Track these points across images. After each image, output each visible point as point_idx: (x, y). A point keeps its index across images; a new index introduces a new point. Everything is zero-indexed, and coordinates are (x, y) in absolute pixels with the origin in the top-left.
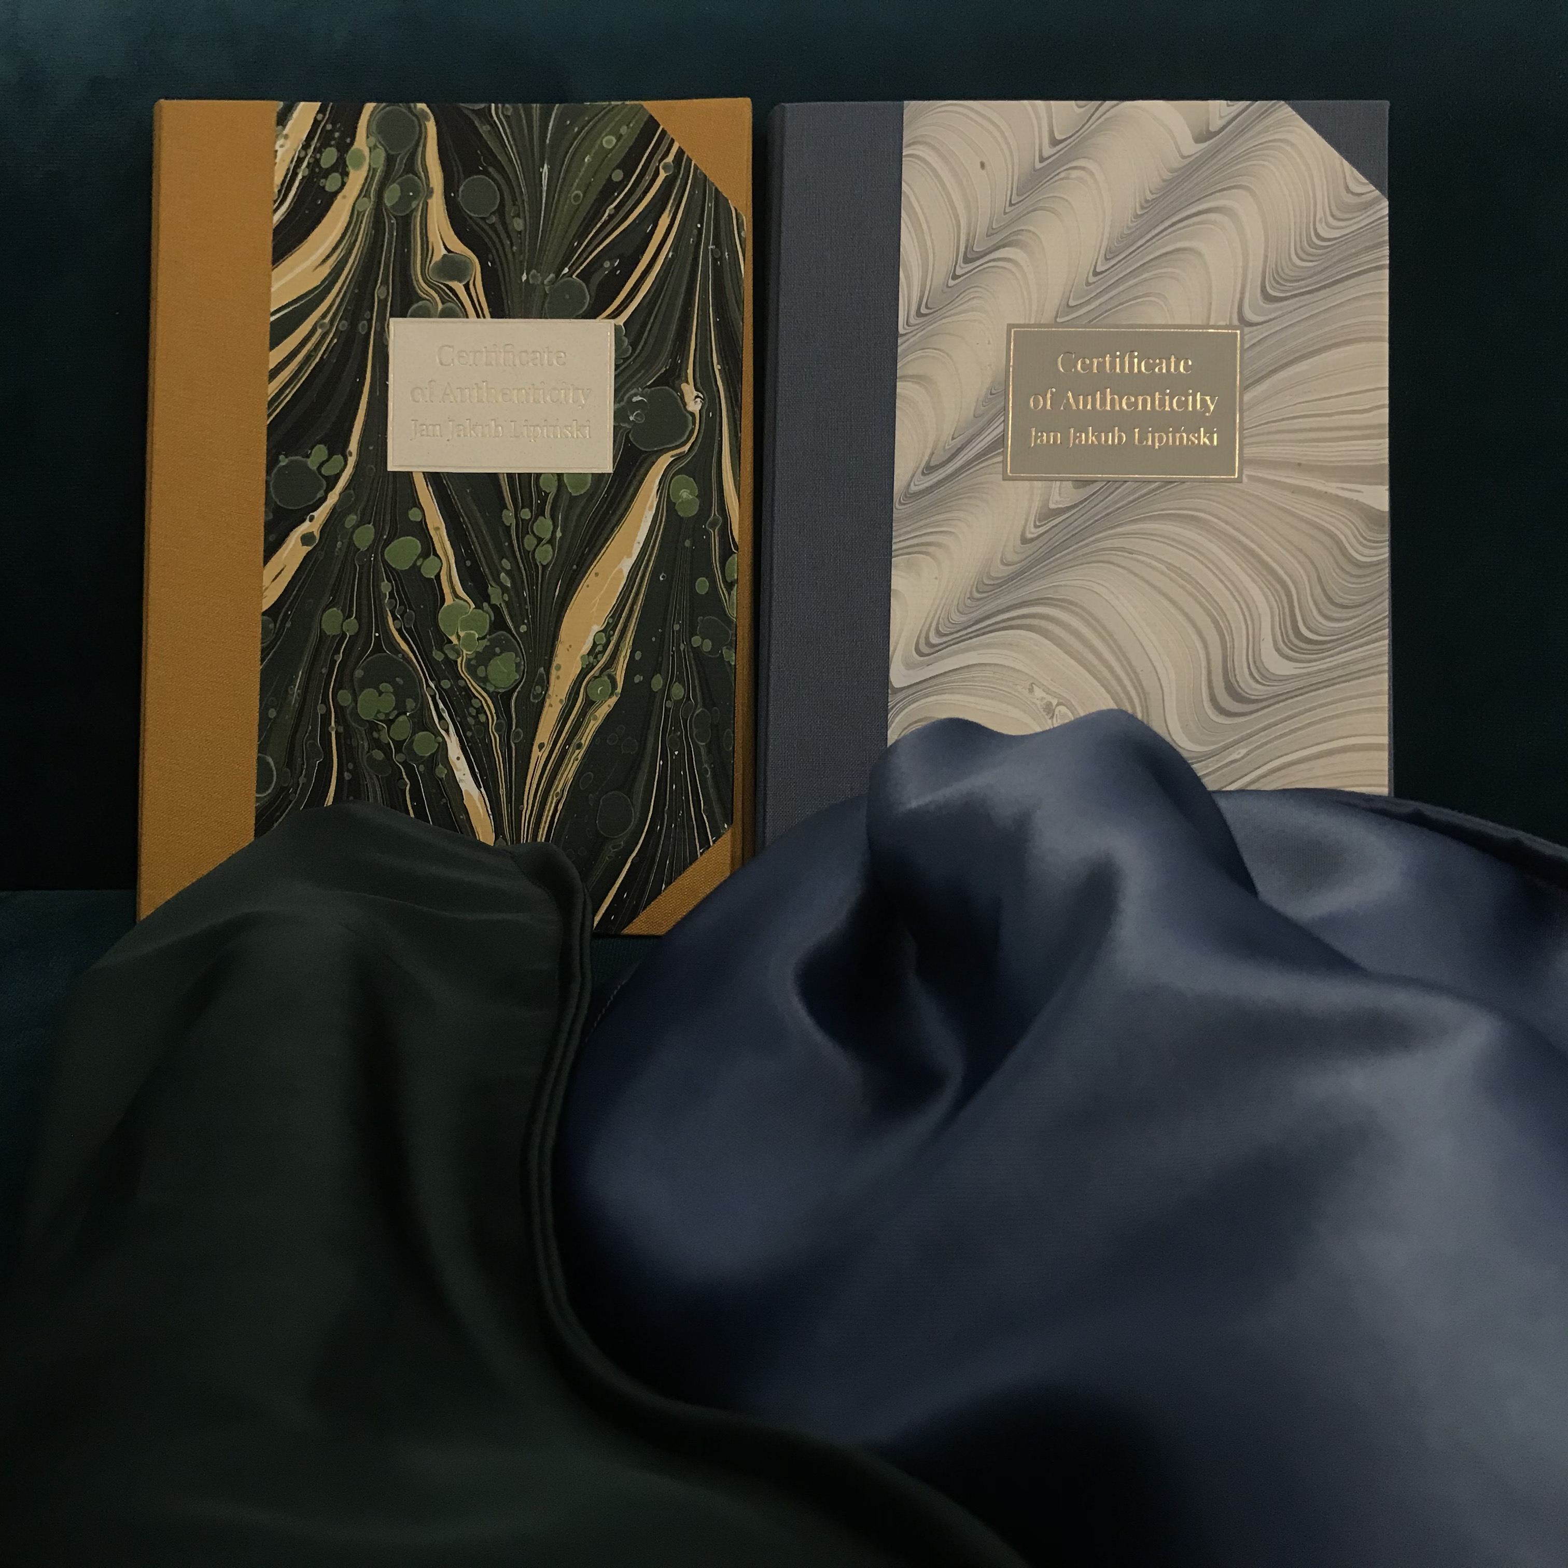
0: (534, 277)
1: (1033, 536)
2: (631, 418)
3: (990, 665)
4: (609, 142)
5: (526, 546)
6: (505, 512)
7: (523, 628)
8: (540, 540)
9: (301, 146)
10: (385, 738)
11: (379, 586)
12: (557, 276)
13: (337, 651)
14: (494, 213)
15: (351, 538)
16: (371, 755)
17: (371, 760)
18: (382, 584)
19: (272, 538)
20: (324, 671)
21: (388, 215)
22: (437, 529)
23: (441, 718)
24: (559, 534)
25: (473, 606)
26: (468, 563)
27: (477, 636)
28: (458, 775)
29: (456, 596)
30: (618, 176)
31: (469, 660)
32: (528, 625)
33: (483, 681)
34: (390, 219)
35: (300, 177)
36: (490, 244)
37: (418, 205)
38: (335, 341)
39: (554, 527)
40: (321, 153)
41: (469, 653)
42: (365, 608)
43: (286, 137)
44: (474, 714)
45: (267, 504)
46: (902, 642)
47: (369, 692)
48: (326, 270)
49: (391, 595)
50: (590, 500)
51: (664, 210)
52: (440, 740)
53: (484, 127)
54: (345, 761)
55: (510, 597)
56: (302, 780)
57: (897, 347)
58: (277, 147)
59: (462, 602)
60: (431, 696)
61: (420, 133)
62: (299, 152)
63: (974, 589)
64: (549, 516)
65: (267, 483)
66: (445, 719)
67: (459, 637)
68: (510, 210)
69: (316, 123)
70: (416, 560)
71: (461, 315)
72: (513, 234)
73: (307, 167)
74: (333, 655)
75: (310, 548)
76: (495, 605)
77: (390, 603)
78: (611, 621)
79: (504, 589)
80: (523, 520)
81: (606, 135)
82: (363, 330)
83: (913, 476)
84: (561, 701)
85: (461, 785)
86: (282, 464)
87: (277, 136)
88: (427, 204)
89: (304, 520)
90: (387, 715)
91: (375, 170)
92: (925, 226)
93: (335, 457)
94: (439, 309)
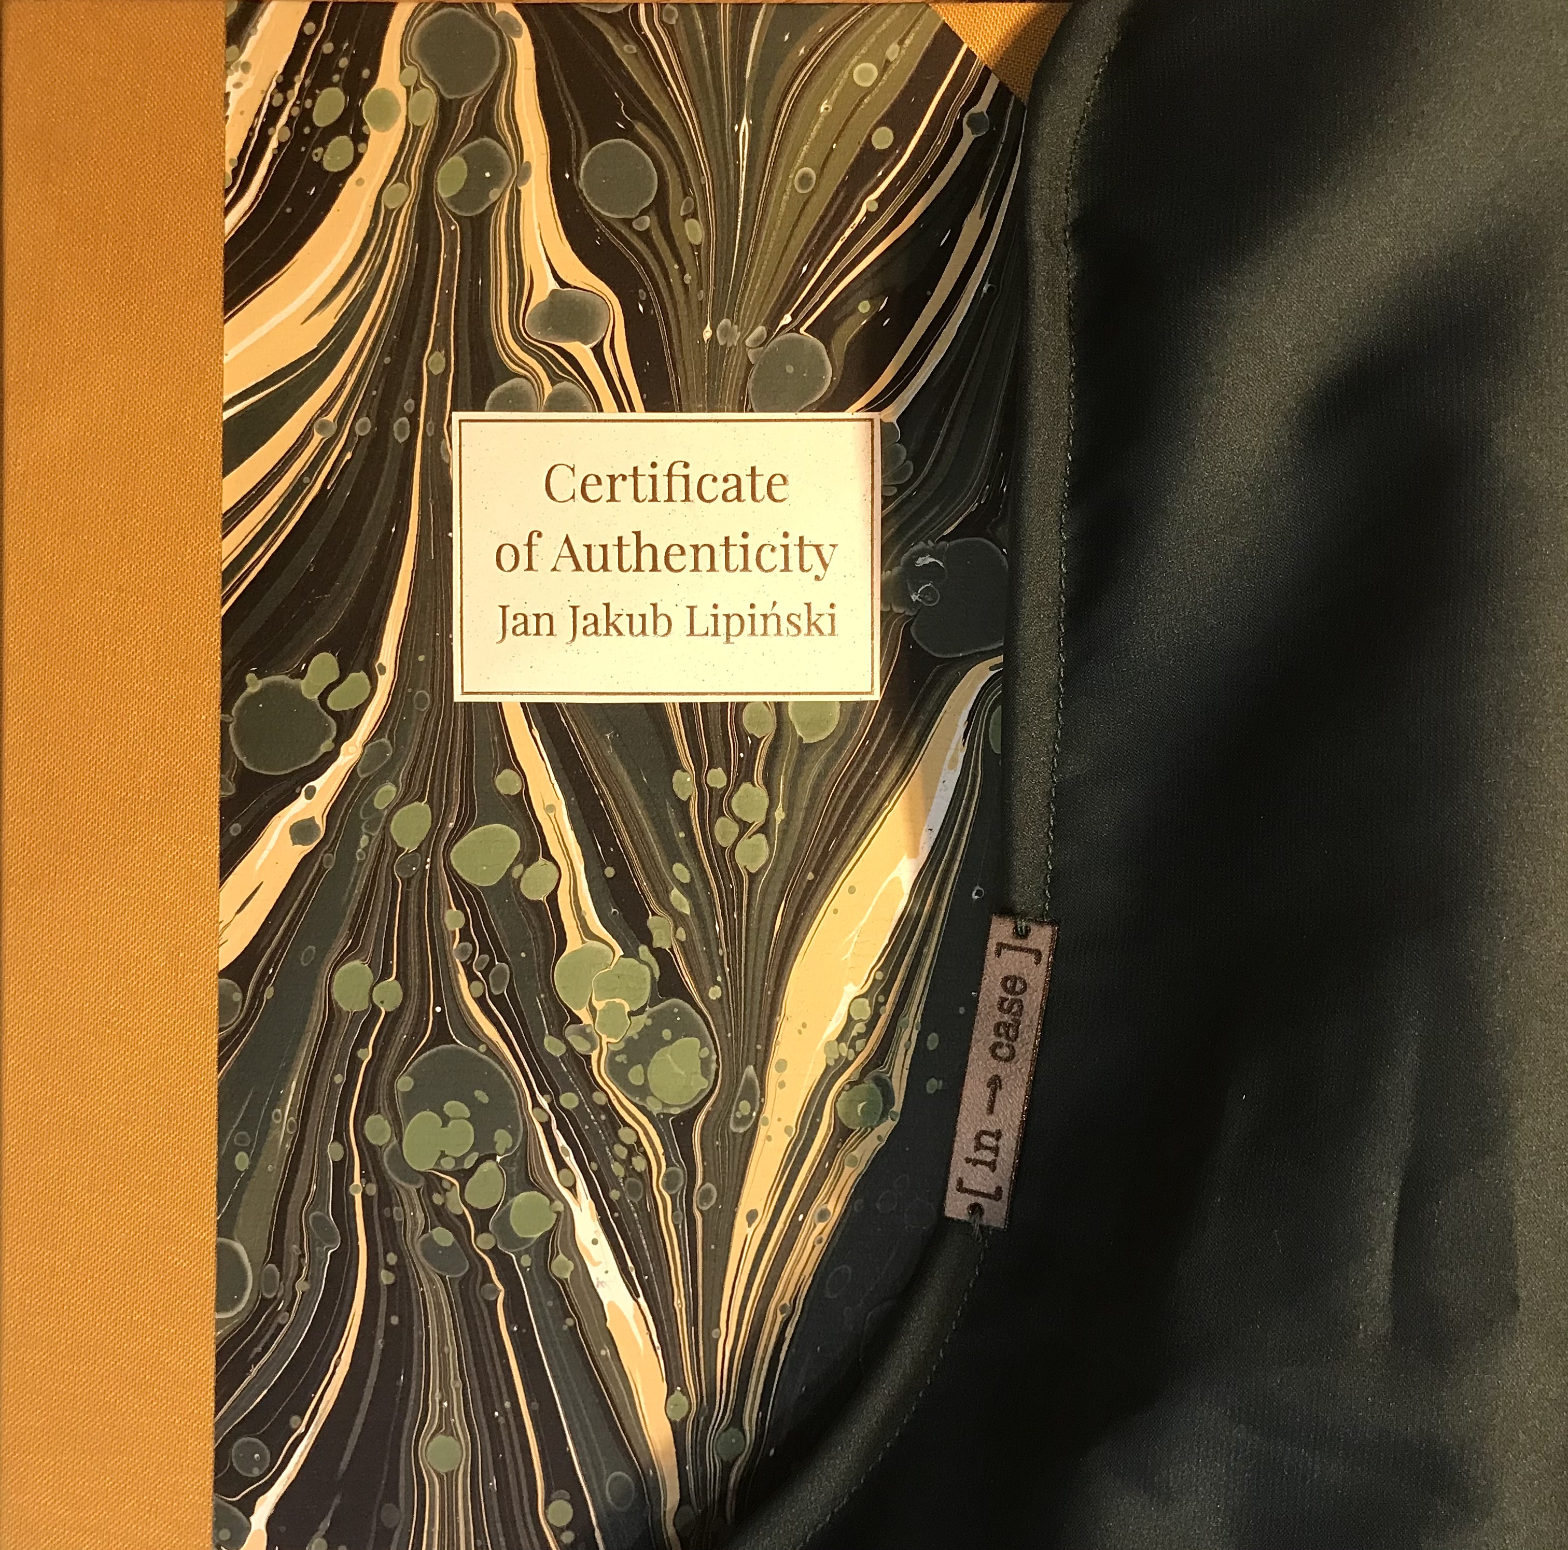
0: (726, 332)
2: (914, 597)
4: (865, 74)
5: (718, 838)
6: (678, 773)
7: (715, 993)
8: (744, 826)
9: (274, 84)
10: (456, 1207)
11: (440, 919)
12: (769, 333)
13: (361, 1043)
14: (644, 212)
15: (386, 828)
16: (431, 1239)
17: (431, 1247)
18: (448, 913)
19: (235, 829)
20: (339, 1079)
21: (443, 214)
22: (550, 808)
23: (561, 1164)
24: (779, 815)
25: (620, 952)
26: (610, 872)
27: (627, 1009)
28: (595, 1274)
29: (587, 933)
30: (883, 138)
31: (612, 1055)
32: (724, 986)
33: (641, 1092)
34: (448, 223)
35: (273, 144)
36: (640, 270)
37: (503, 195)
38: (349, 456)
39: (771, 800)
40: (314, 98)
41: (613, 1040)
42: (414, 957)
43: (246, 67)
44: (624, 1157)
45: (223, 767)
47: (425, 1118)
48: (328, 320)
49: (465, 935)
50: (838, 749)
51: (973, 203)
52: (560, 1206)
53: (625, 47)
54: (380, 1249)
55: (689, 934)
56: (301, 1286)
58: (229, 87)
59: (596, 944)
60: (541, 1124)
61: (504, 58)
62: (272, 97)
64: (761, 782)
65: (224, 726)
66: (568, 1168)
67: (593, 1010)
68: (678, 206)
69: (302, 40)
70: (512, 867)
71: (589, 404)
72: (685, 253)
73: (288, 124)
74: (356, 1047)
75: (308, 848)
76: (660, 949)
77: (463, 951)
78: (880, 976)
79: (678, 919)
80: (711, 789)
81: (859, 62)
82: (401, 434)
84: (787, 1130)
85: (600, 1290)
86: (251, 690)
87: (227, 66)
88: (519, 192)
89: (295, 796)
90: (460, 1160)
91: (418, 130)
93: (353, 675)
94: (546, 396)
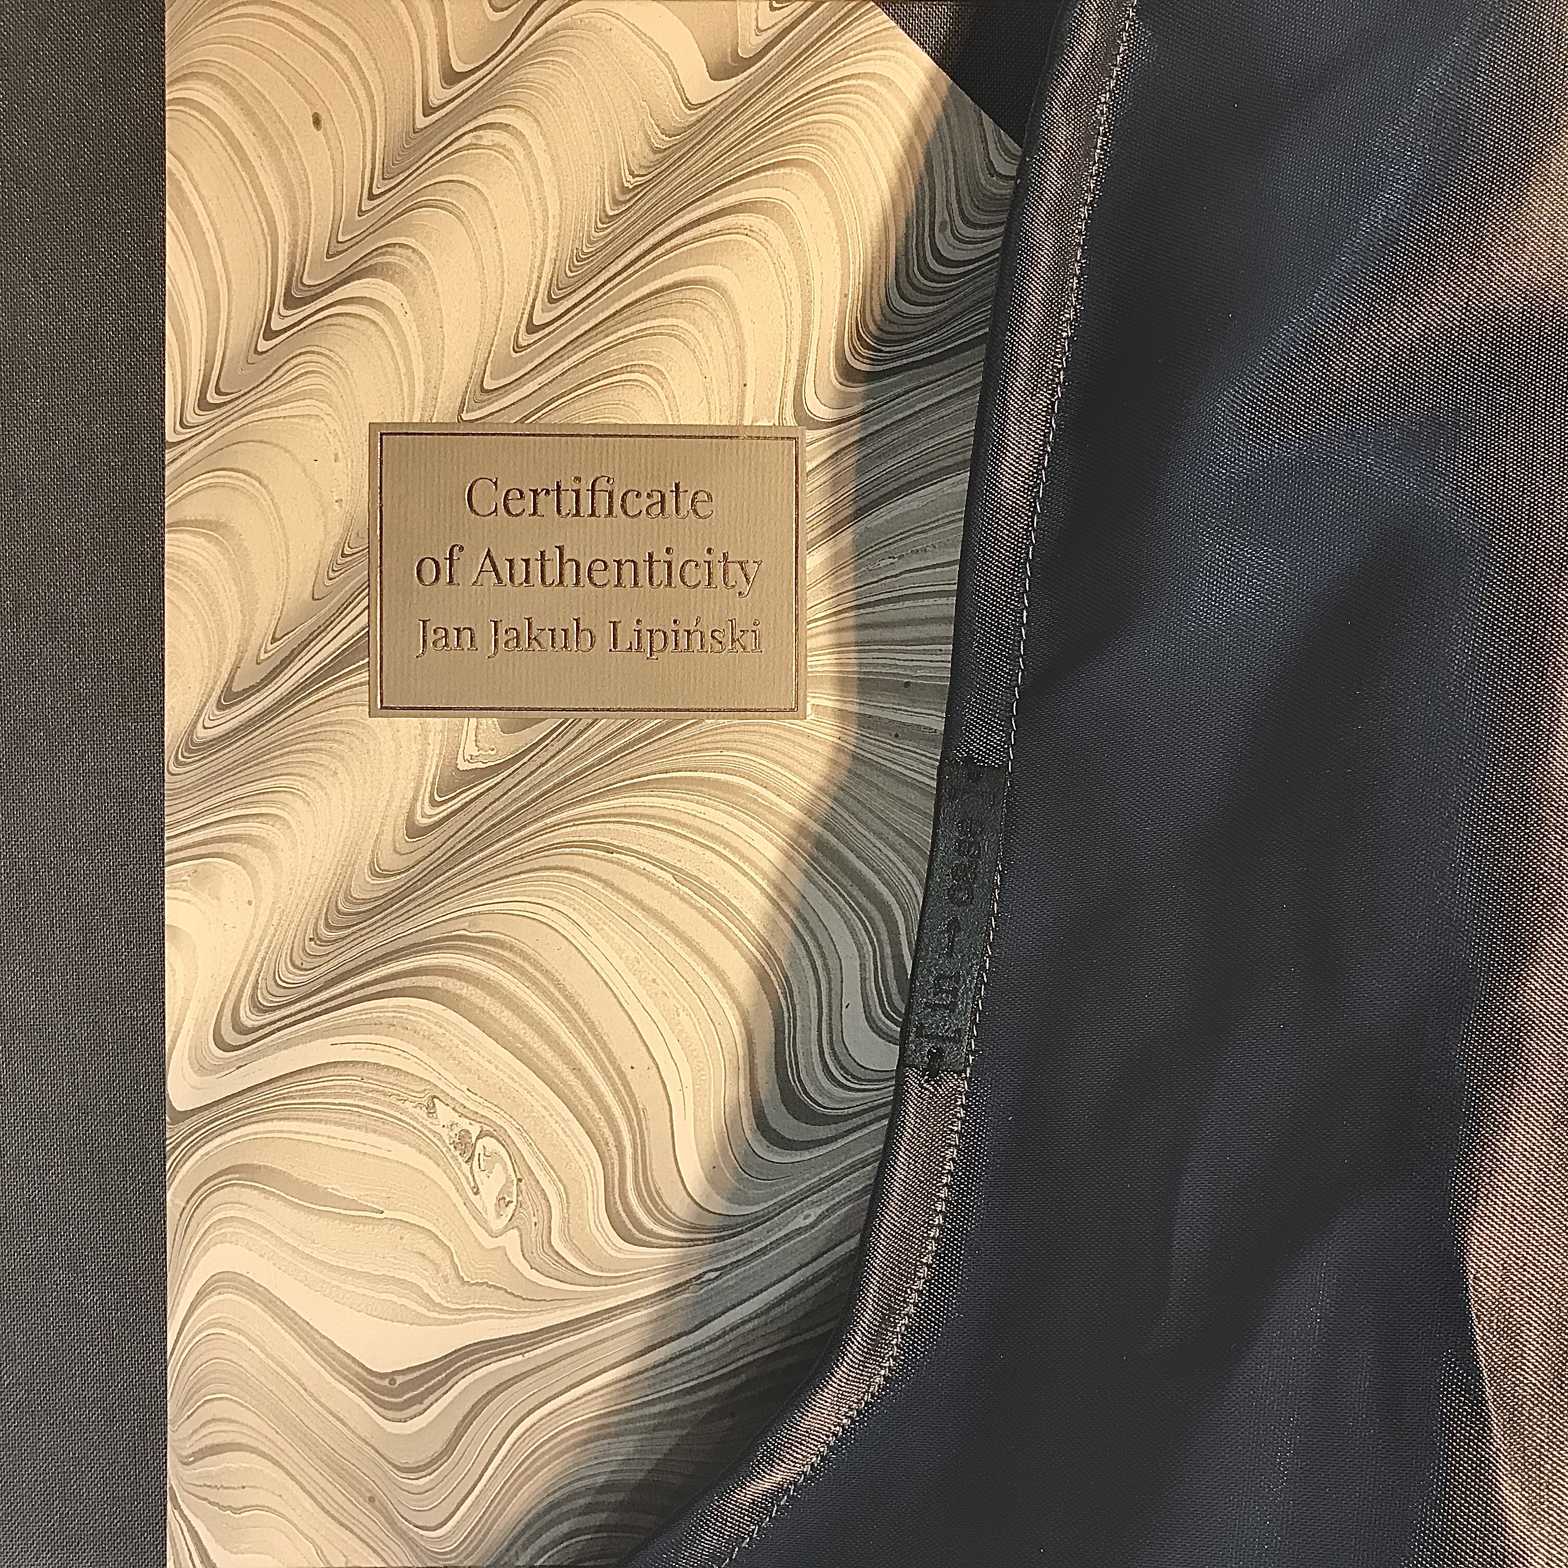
1: (426, 821)
3: (354, 1063)
46: (188, 1025)
57: (164, 469)
63: (322, 922)
83: (200, 712)
92: (210, 238)
